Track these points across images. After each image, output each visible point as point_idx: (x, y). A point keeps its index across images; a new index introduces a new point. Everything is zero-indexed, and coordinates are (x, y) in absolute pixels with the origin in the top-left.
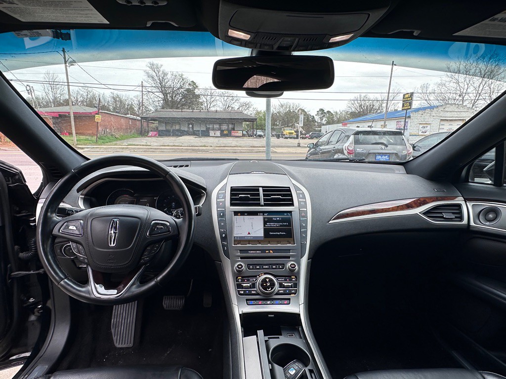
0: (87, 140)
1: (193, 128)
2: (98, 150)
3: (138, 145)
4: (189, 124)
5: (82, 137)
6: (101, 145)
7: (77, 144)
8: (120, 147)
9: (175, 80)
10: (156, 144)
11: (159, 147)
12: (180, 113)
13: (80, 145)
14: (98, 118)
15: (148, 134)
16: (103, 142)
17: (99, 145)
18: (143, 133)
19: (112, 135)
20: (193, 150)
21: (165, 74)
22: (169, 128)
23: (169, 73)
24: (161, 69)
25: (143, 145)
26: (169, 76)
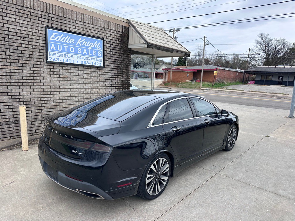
0: (208, 85)
1: (282, 79)
2: (211, 91)
3: (235, 90)
4: (279, 77)
5: (206, 83)
6: (214, 88)
7: (202, 87)
8: (224, 90)
9: (278, 44)
10: (248, 90)
11: (248, 92)
12: (274, 68)
13: (203, 88)
14: (216, 73)
15: (248, 82)
16: (216, 87)
17: (213, 88)
18: (244, 81)
19: (223, 82)
20: (271, 96)
21: (270, 40)
22: (263, 78)
23: (274, 40)
24: (268, 37)
25: (239, 90)
26: (273, 42)
